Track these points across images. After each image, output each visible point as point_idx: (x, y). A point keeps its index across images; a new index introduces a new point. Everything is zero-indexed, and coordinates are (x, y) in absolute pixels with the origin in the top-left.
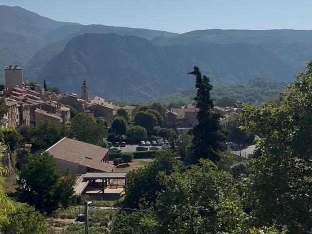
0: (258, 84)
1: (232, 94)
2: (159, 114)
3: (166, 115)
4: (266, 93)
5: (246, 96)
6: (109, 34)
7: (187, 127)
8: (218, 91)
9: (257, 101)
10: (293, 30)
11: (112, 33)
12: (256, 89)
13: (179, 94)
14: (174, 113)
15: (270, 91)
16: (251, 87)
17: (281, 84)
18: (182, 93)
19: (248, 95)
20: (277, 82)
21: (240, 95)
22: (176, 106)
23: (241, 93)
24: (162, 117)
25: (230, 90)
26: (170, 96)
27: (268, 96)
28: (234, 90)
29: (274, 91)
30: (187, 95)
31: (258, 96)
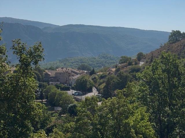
0: (104, 57)
1: (89, 62)
2: (39, 73)
3: (43, 74)
4: (108, 63)
5: (96, 64)
6: (16, 23)
7: (56, 82)
8: (81, 60)
9: (103, 67)
10: (124, 27)
11: (17, 23)
12: (103, 60)
13: (58, 61)
14: (49, 73)
15: (110, 61)
16: (100, 59)
17: (116, 57)
18: (60, 61)
19: (98, 63)
20: (114, 56)
21: (93, 63)
22: (53, 69)
23: (94, 62)
24: (40, 75)
25: (88, 60)
26: (52, 62)
27: (109, 64)
28: (90, 60)
29: (112, 62)
30: (62, 62)
31: (103, 64)
